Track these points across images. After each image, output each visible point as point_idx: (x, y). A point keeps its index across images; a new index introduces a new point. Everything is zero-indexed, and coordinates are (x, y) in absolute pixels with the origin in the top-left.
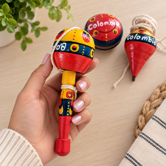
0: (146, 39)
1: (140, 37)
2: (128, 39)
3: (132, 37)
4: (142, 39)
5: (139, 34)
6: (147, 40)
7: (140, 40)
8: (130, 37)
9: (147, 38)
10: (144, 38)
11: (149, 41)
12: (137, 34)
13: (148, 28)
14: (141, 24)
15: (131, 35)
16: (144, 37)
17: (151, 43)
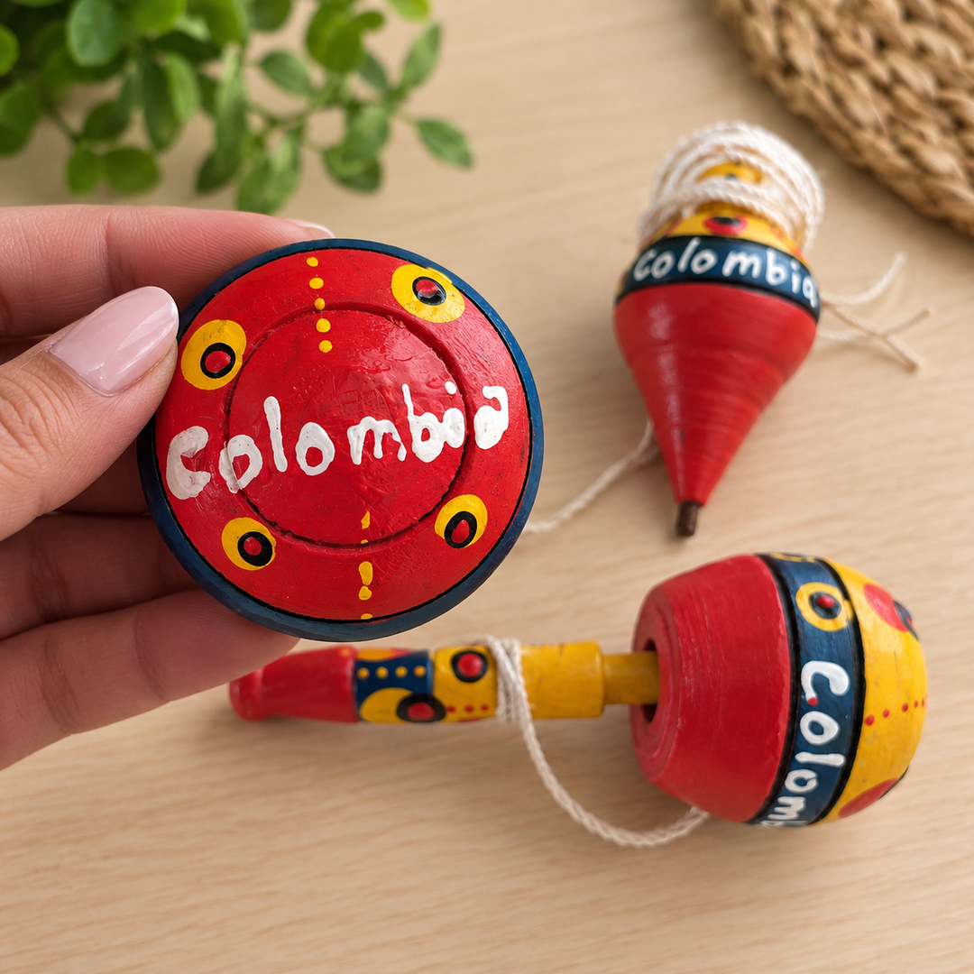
0: (752, 266)
1: (710, 258)
2: (639, 275)
3: (663, 265)
4: (727, 270)
5: (707, 242)
6: (755, 273)
7: (714, 277)
8: (651, 263)
9: (754, 260)
10: (738, 266)
11: (771, 280)
12: (694, 243)
13: (758, 206)
14: (714, 186)
15: (660, 253)
16: (740, 257)
17: (785, 289)
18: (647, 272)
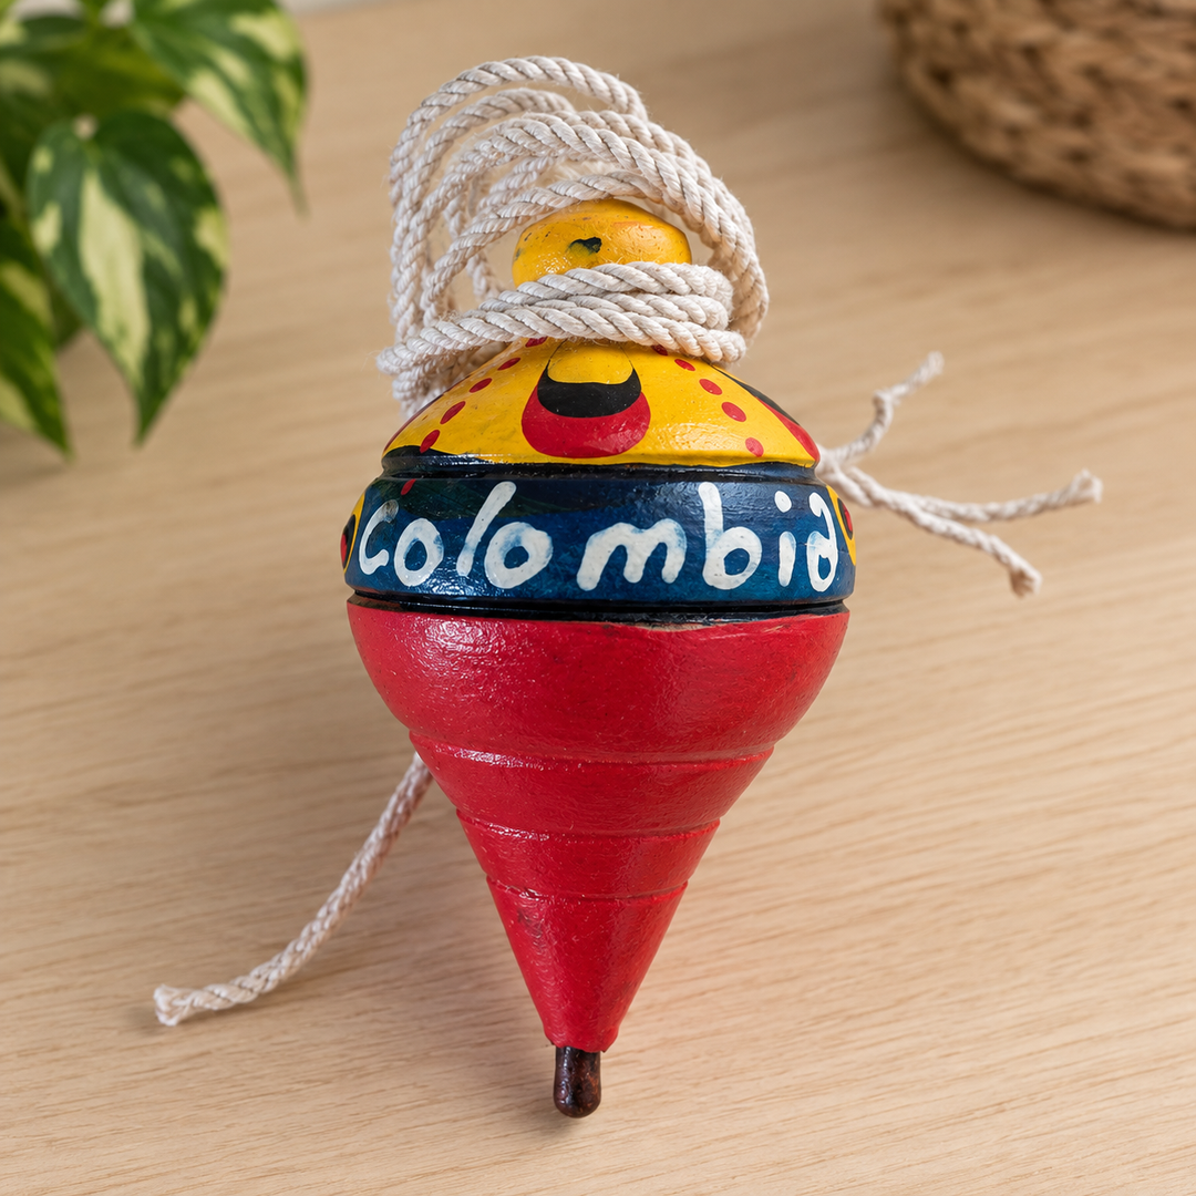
0: (660, 552)
3: (417, 552)
4: (589, 575)
6: (672, 567)
7: (555, 598)
9: (667, 531)
10: (620, 555)
12: (502, 494)
16: (621, 533)
17: (761, 595)
18: (381, 559)
